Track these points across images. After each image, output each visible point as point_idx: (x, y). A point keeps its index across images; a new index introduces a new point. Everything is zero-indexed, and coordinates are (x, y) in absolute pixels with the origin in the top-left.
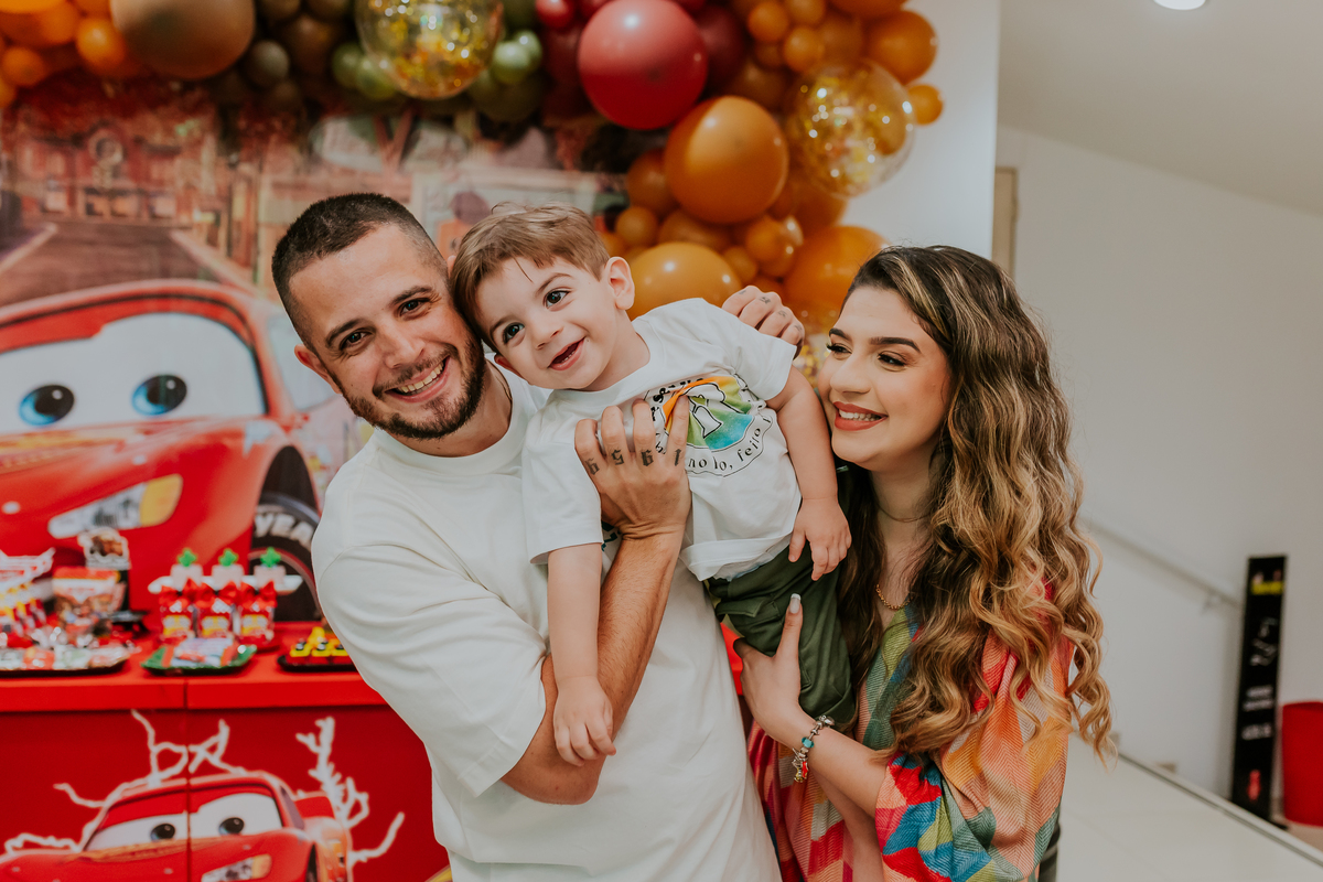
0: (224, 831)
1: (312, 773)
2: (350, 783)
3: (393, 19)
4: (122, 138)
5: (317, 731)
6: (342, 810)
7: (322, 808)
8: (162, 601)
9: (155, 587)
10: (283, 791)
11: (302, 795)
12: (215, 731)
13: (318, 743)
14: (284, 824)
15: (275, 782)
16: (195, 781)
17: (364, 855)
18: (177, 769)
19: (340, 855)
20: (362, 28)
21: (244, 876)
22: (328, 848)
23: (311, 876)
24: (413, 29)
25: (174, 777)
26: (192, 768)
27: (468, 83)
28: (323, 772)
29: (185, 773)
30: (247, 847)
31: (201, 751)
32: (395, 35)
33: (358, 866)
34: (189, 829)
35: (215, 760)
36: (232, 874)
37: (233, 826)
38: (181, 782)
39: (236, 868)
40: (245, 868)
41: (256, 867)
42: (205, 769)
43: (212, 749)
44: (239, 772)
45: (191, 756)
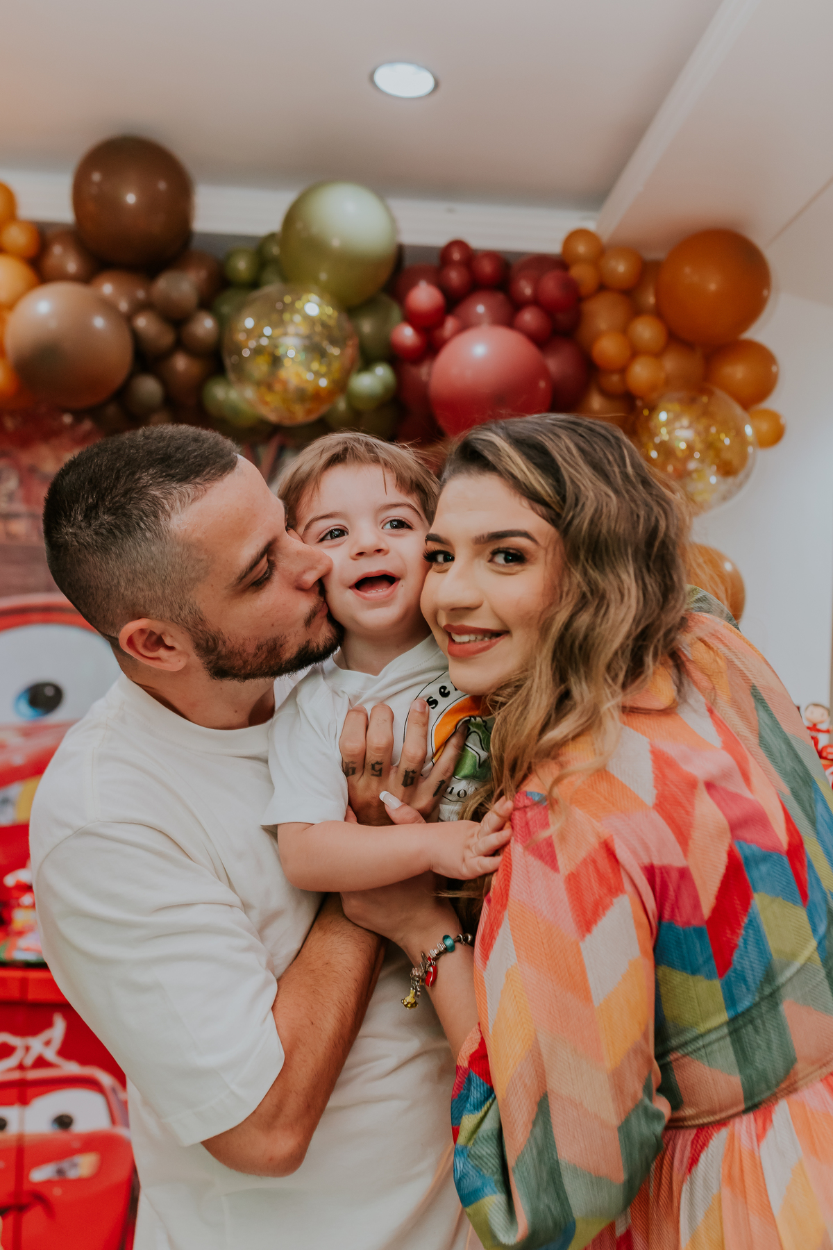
0: (56, 1126)
3: (258, 351)
4: (17, 466)
8: (15, 894)
9: (10, 880)
10: (114, 1090)
12: (49, 1024)
14: (114, 1122)
15: (105, 1080)
16: (30, 1075)
18: (13, 1061)
20: (229, 361)
21: (73, 1174)
24: (276, 361)
25: (10, 1070)
26: (29, 1061)
27: (324, 409)
29: (21, 1067)
30: (76, 1145)
31: (37, 1045)
32: (260, 368)
34: (22, 1121)
35: (50, 1055)
36: (60, 1172)
37: (64, 1122)
38: (16, 1075)
39: (65, 1164)
40: (75, 1165)
41: (84, 1166)
42: (41, 1062)
43: (48, 1043)
44: (72, 1068)
45: (27, 1049)
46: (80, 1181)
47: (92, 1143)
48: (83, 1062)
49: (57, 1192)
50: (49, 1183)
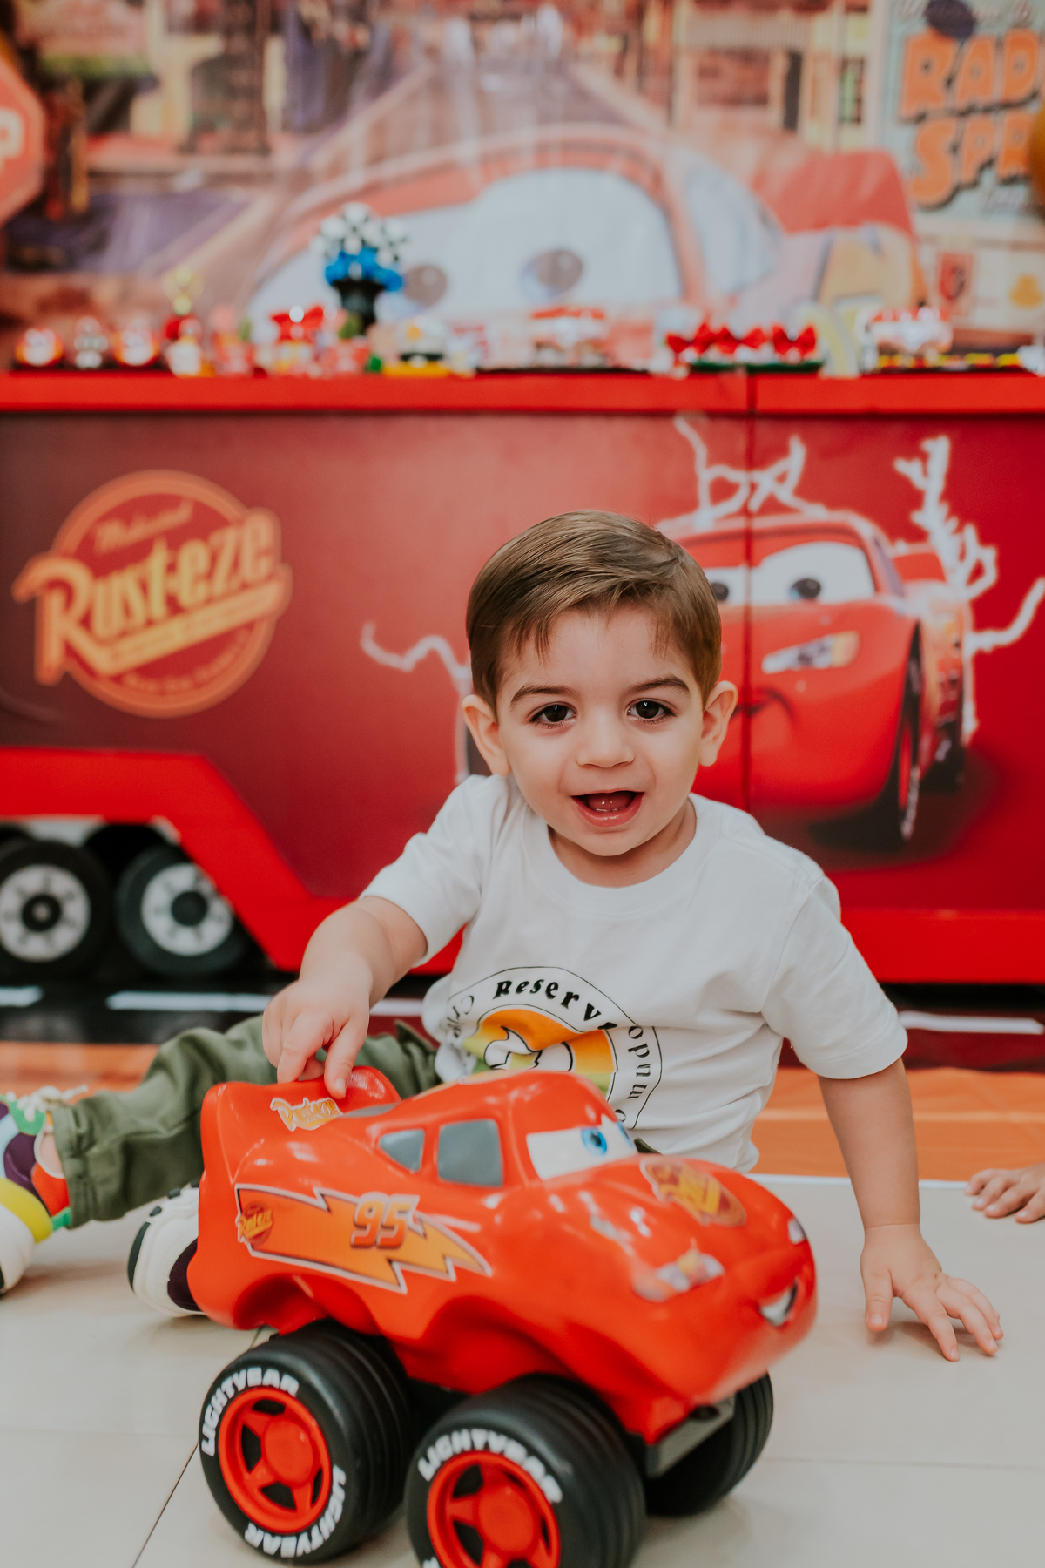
0: (796, 595)
1: (919, 518)
2: (970, 533)
5: (924, 457)
6: (958, 573)
7: (930, 569)
10: (877, 543)
11: (902, 548)
12: (782, 451)
13: (925, 473)
14: (877, 587)
15: (865, 528)
16: (761, 523)
17: (991, 640)
18: (734, 504)
19: (953, 638)
21: (821, 662)
22: (937, 628)
23: (913, 668)
25: (730, 516)
26: (755, 505)
28: (933, 516)
29: (745, 512)
30: (827, 621)
31: (766, 480)
33: (981, 659)
34: (748, 590)
35: (785, 494)
36: (804, 659)
37: (808, 589)
38: (739, 524)
39: (811, 649)
40: (823, 650)
41: (838, 650)
42: (772, 506)
43: (782, 478)
44: (816, 513)
45: (753, 487)
46: (831, 671)
47: (848, 618)
48: (833, 503)
49: (801, 687)
50: (787, 674)
